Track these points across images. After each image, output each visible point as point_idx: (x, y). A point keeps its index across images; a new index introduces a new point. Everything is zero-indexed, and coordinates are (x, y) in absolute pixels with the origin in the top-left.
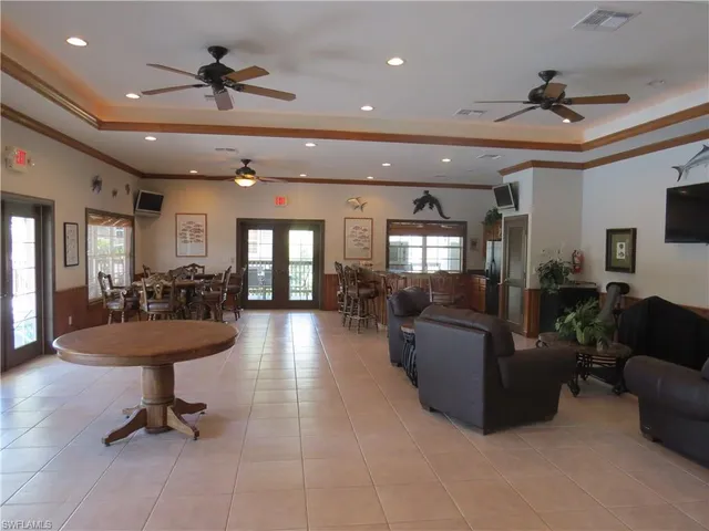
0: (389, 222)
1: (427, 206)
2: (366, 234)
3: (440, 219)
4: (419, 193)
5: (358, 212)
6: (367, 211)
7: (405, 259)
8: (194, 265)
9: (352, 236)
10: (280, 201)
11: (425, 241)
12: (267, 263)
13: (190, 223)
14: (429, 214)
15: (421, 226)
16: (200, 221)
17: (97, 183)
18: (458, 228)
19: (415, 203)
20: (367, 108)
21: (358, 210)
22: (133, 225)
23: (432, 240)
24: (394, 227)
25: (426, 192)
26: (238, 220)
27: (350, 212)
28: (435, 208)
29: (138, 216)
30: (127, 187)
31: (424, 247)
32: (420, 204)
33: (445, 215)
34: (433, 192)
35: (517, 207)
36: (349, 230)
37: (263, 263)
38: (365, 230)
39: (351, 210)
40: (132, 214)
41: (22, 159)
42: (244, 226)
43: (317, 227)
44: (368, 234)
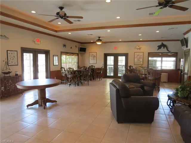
0: (149, 53)
1: (163, 47)
2: (141, 57)
3: (168, 52)
4: (160, 43)
5: (139, 51)
6: (142, 50)
7: (155, 65)
8: (92, 66)
9: (136, 58)
10: (115, 48)
11: (162, 59)
12: (112, 65)
13: (93, 55)
14: (163, 50)
15: (160, 54)
16: (95, 54)
17: (64, 46)
18: (175, 55)
19: (158, 47)
20: (118, 18)
21: (139, 50)
22: (78, 56)
23: (164, 59)
24: (151, 54)
25: (162, 43)
26: (104, 53)
27: (136, 51)
28: (165, 48)
29: (80, 53)
30: (76, 46)
31: (162, 61)
32: (160, 47)
33: (169, 51)
34: (165, 43)
35: (187, 47)
36: (136, 56)
37: (111, 65)
38: (141, 56)
39: (136, 50)
40: (78, 53)
41: (38, 41)
42: (106, 55)
43: (126, 55)
44: (142, 57)
